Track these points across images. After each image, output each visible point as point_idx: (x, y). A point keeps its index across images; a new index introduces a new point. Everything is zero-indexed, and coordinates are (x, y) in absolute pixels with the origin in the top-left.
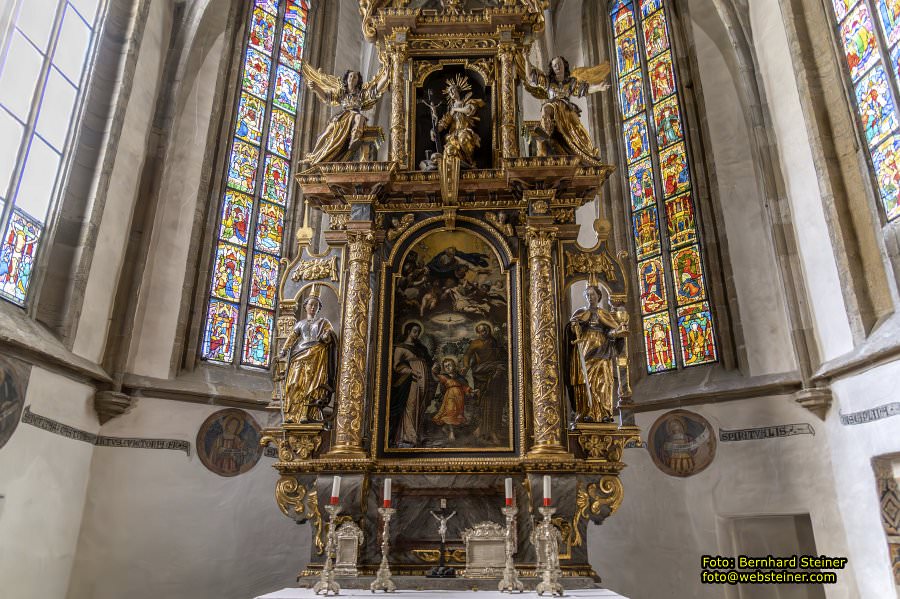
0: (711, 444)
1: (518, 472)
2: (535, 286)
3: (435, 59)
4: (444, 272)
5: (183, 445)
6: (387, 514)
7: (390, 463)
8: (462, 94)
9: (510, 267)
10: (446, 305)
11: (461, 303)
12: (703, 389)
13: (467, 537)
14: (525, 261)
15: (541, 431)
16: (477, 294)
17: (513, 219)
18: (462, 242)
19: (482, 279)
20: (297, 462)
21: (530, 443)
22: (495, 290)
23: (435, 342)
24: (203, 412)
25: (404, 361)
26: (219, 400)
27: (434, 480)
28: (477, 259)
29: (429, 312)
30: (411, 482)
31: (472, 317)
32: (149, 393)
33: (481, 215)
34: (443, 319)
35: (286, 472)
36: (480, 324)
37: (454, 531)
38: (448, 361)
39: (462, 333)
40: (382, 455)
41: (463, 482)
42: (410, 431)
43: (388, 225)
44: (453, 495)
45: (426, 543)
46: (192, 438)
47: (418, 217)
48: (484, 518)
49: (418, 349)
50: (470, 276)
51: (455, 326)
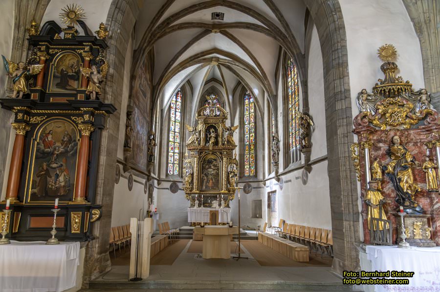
0: (251, 189)
1: (220, 194)
2: (224, 165)
3: (209, 124)
4: (210, 162)
5: (168, 189)
6: (202, 199)
7: (202, 192)
8: (213, 132)
9: (220, 161)
10: (210, 167)
11: (212, 167)
12: (251, 180)
13: (212, 202)
14: (223, 161)
15: (224, 188)
16: (215, 166)
17: (221, 153)
18: (213, 157)
19: (216, 164)
20: (188, 192)
21: (222, 190)
22: (218, 165)
23: (208, 174)
24: (170, 183)
25: (203, 176)
26: (172, 181)
27: (208, 195)
28: (215, 160)
29: (207, 169)
30: (205, 195)
31: (214, 170)
32: (163, 181)
33: (216, 152)
34: (210, 170)
35: (186, 193)
36: (215, 171)
37: (211, 202)
38: (210, 177)
39: (212, 172)
40: (200, 191)
41: (212, 195)
42: (204, 187)
43: (200, 154)
44: (211, 197)
45: (207, 203)
46: (169, 187)
47: (206, 152)
48: (215, 200)
49: (205, 174)
50: (214, 163)
51: (211, 171)
